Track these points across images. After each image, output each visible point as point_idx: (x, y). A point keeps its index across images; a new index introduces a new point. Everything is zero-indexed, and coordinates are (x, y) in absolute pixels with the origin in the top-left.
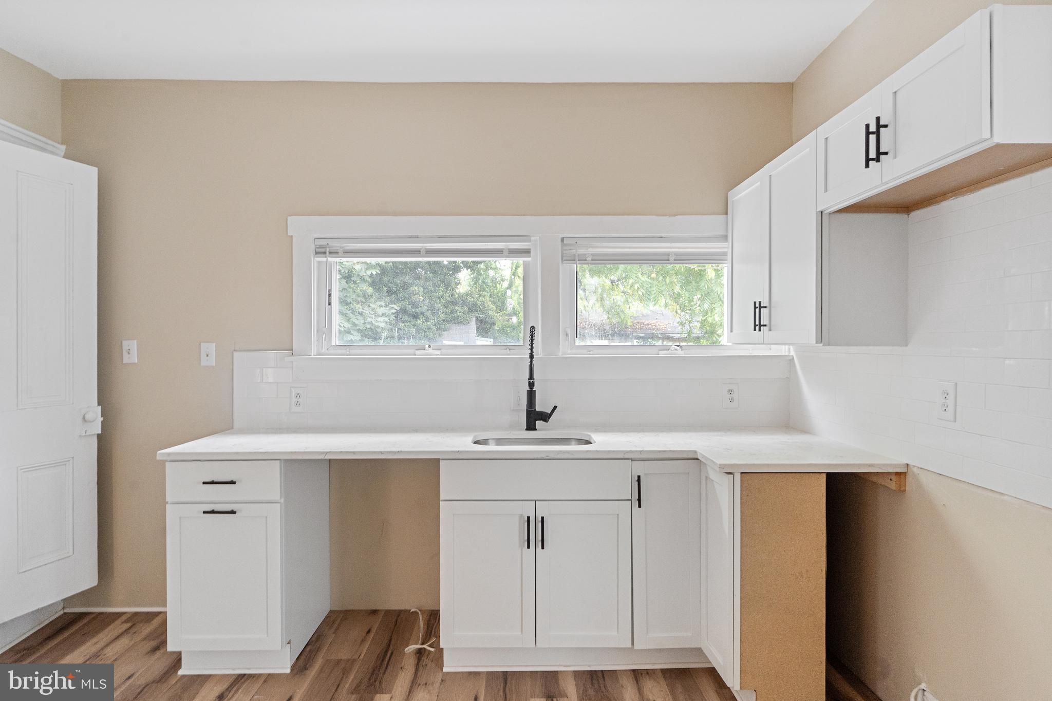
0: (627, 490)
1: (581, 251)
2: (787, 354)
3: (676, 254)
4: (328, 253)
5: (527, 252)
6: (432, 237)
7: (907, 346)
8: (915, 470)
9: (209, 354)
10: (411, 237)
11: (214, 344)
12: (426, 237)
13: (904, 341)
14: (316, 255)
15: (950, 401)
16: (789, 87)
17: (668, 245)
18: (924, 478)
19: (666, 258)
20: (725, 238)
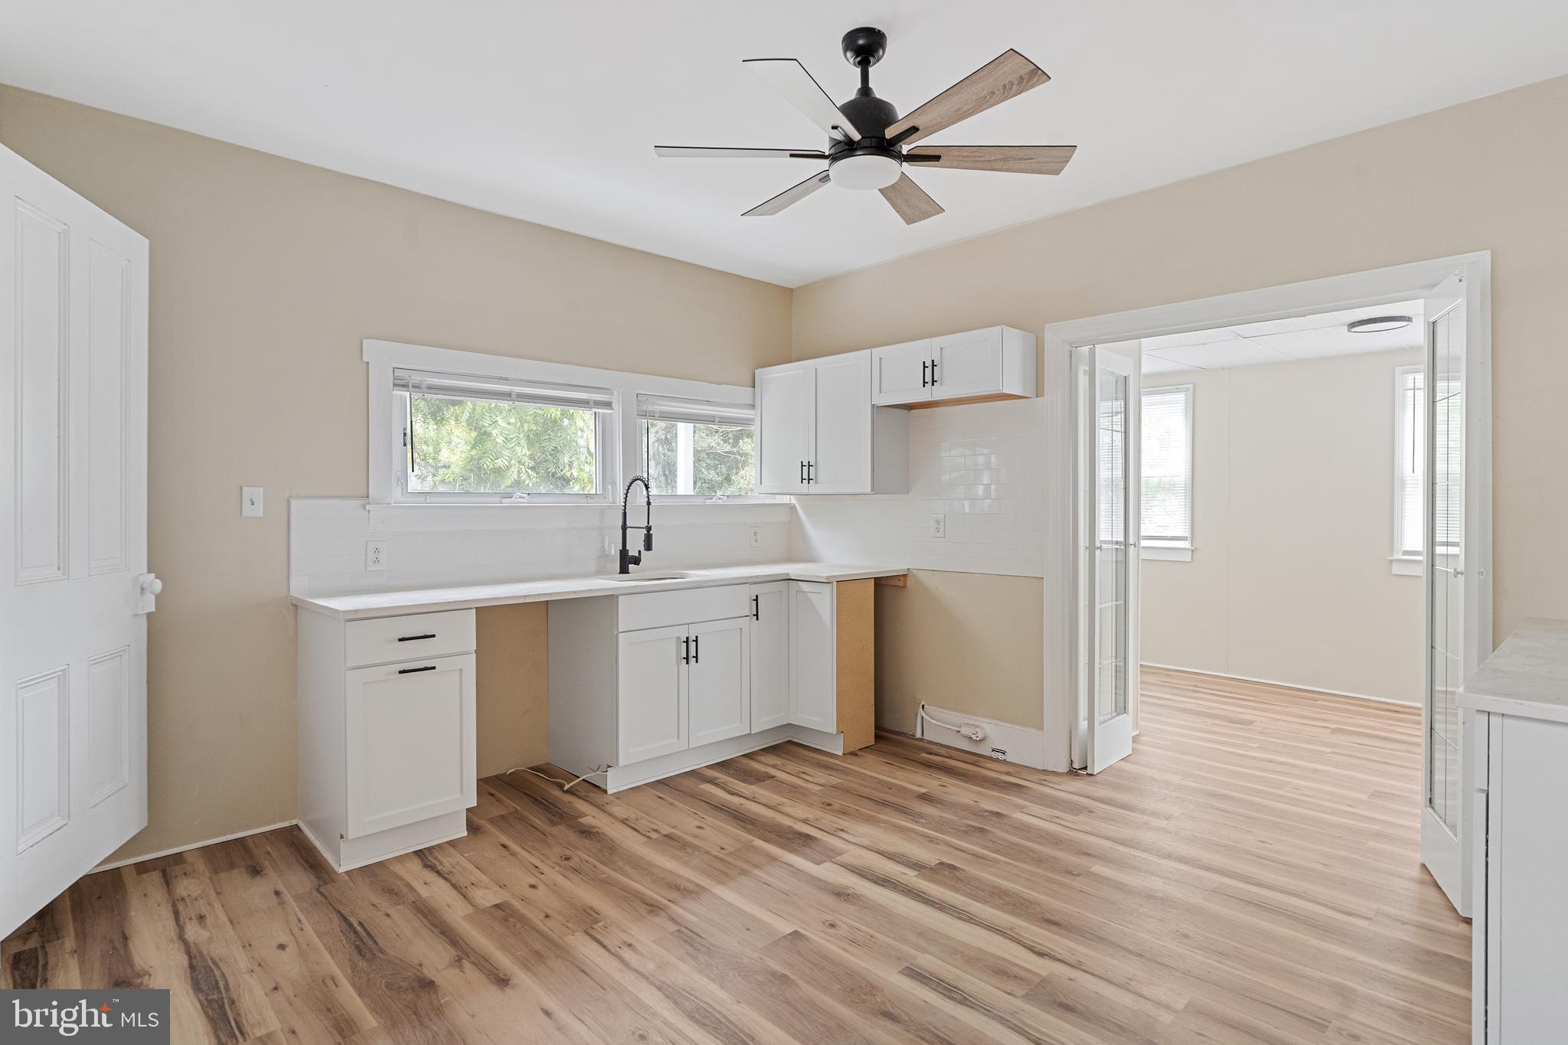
0: (747, 608)
1: (651, 408)
2: (788, 502)
3: (720, 417)
4: (410, 387)
5: (608, 405)
6: (522, 380)
7: (908, 493)
8: (914, 571)
9: (256, 502)
10: (501, 378)
11: (262, 489)
12: (516, 380)
13: (907, 490)
14: (395, 388)
15: (941, 526)
16: (792, 290)
17: (712, 408)
18: (920, 574)
19: (712, 419)
20: (753, 407)
